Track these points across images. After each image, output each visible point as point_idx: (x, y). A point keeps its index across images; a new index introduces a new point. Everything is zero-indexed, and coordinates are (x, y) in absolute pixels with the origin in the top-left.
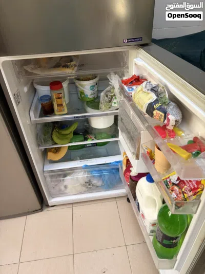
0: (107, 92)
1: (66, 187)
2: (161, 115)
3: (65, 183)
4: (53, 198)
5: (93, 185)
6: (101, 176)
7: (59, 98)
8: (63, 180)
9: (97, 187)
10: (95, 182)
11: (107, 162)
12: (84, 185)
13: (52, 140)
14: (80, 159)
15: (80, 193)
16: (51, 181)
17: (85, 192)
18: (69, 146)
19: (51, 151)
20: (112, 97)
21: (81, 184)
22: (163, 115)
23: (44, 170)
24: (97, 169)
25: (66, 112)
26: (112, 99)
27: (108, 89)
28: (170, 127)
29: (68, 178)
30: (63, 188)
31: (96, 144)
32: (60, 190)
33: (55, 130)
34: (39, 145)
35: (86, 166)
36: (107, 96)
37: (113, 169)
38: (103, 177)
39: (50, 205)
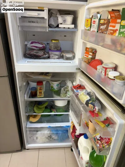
0: (65, 88)
1: (37, 138)
2: (92, 107)
3: (37, 136)
4: (29, 144)
5: (52, 138)
6: (57, 134)
7: (40, 89)
8: (36, 134)
9: (55, 140)
10: (53, 136)
11: (61, 126)
12: (47, 138)
13: (34, 110)
14: (47, 123)
15: (45, 143)
16: (30, 134)
17: (47, 142)
18: (42, 115)
19: (32, 117)
20: (67, 91)
21: (45, 137)
22: (93, 106)
23: (27, 127)
24: (56, 129)
25: (43, 96)
26: (67, 92)
27: (66, 87)
28: (96, 112)
29: (39, 133)
30: (35, 138)
31: (56, 115)
32: (34, 140)
33: (36, 105)
34: (26, 113)
35: (50, 127)
36: (65, 90)
37: (64, 130)
38: (58, 134)
39: (26, 148)
